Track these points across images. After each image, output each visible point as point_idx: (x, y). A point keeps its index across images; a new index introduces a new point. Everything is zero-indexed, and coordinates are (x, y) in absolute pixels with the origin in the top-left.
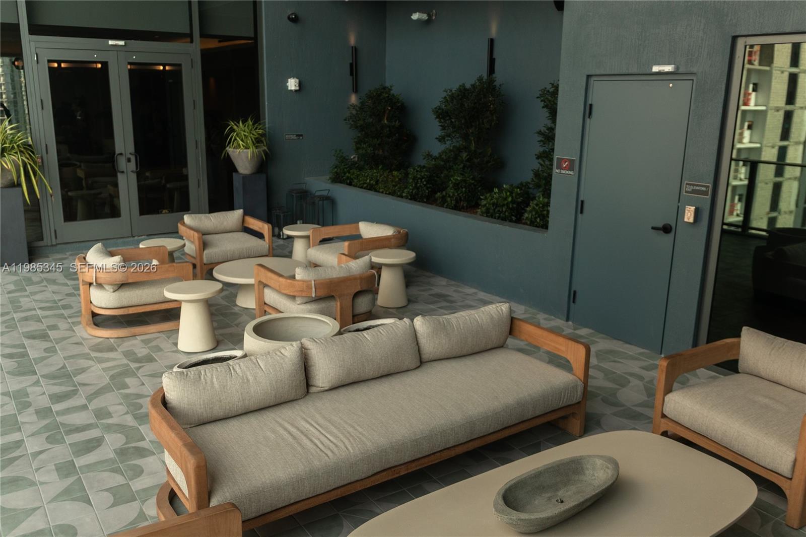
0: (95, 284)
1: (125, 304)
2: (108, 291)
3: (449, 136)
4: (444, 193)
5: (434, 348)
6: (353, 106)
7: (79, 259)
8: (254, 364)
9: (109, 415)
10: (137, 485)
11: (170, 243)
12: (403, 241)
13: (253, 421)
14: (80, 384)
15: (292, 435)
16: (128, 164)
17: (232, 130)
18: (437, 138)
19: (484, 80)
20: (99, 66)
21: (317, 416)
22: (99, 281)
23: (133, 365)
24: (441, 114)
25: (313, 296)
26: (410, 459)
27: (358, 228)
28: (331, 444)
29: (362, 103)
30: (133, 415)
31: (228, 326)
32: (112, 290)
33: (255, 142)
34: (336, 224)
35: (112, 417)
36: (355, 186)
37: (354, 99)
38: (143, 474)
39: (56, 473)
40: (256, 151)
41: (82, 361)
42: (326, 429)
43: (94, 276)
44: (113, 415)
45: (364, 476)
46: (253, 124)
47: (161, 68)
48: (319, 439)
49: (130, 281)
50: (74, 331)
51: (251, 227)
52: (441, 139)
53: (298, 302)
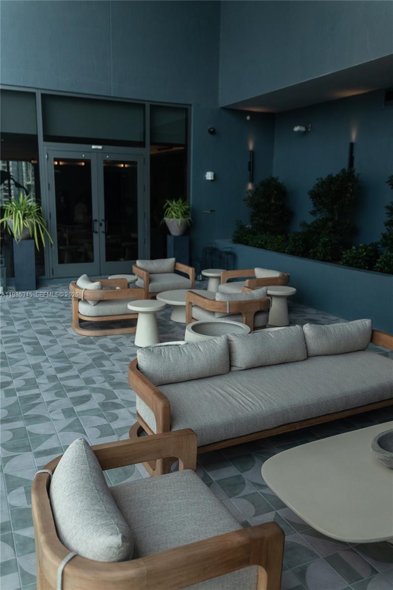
0: (82, 299)
1: (101, 314)
2: (90, 305)
3: (319, 210)
4: (315, 250)
5: (317, 347)
6: (250, 191)
7: (72, 284)
8: (196, 347)
9: (94, 382)
10: (115, 425)
11: (129, 278)
12: (286, 281)
13: (195, 385)
14: (74, 363)
15: (222, 395)
16: (100, 227)
17: (168, 206)
18: (310, 212)
19: (346, 171)
20: (83, 164)
21: (239, 385)
22: (85, 298)
23: (107, 353)
24: (315, 195)
25: (228, 312)
26: (303, 419)
27: (254, 272)
28: (250, 403)
29: (257, 189)
30: (109, 383)
31: (166, 333)
32: (93, 304)
33: (183, 214)
34: (236, 269)
35: (96, 383)
36: (251, 245)
37: (250, 186)
38: (119, 419)
39: (62, 414)
40: (184, 220)
41: (73, 349)
42: (245, 393)
43: (82, 294)
44: (96, 382)
45: (271, 427)
46: (182, 202)
47: (122, 166)
48: (241, 399)
49: (105, 299)
50: (67, 331)
51: (180, 270)
52: (313, 213)
53: (217, 317)
